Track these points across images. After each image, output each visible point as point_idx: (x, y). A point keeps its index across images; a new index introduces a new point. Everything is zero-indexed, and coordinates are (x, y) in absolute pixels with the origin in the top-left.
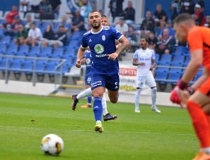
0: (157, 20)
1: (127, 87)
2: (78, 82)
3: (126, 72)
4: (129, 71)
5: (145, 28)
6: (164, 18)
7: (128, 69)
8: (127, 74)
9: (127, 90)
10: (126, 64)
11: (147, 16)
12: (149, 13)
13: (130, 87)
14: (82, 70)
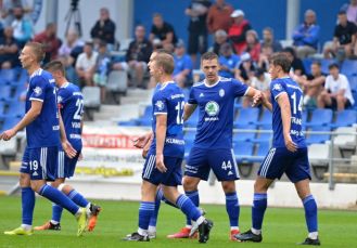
0: (156, 41)
1: (105, 169)
2: (12, 164)
3: (101, 142)
4: (107, 140)
5: (135, 56)
6: (169, 36)
7: (105, 136)
8: (104, 146)
9: (106, 177)
10: (101, 127)
11: (137, 33)
12: (140, 28)
13: (111, 169)
14: (19, 140)
